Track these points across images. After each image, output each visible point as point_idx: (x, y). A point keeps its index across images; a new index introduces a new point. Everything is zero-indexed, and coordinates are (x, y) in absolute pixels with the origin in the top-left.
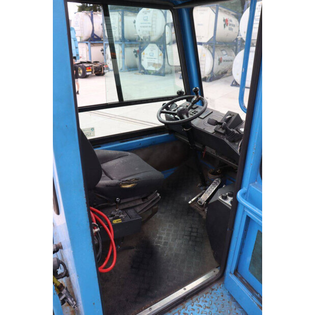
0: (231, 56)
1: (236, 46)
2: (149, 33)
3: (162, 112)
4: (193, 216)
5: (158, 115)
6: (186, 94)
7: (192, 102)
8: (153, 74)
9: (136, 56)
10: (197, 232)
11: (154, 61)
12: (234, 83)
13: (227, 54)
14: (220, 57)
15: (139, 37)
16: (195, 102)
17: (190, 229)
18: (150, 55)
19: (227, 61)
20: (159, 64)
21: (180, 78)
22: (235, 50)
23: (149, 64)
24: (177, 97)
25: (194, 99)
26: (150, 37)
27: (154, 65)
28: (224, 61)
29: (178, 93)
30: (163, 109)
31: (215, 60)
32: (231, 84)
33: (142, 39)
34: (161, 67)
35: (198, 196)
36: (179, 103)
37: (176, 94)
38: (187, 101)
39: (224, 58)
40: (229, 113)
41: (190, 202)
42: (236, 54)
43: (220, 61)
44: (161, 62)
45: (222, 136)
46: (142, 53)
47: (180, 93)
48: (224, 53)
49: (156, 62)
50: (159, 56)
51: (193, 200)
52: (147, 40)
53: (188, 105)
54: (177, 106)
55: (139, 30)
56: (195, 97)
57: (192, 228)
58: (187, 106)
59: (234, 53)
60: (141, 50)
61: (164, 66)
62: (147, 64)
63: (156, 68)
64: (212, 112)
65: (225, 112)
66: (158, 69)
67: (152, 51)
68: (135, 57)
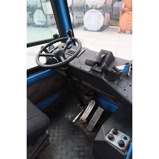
0: (82, 15)
1: (84, 9)
2: (36, 3)
3: (40, 55)
4: (78, 134)
5: (37, 59)
6: (60, 37)
7: (67, 43)
8: (41, 27)
9: (31, 17)
10: (84, 151)
11: (41, 19)
12: (85, 29)
13: (80, 14)
14: (76, 16)
15: (30, 5)
16: (69, 43)
17: (78, 149)
18: (39, 16)
19: (80, 17)
20: (44, 21)
21: (56, 28)
22: (83, 11)
23: (38, 21)
24: (54, 39)
25: (68, 41)
26: (36, 5)
27: (41, 22)
28: (79, 18)
29: (54, 36)
30: (41, 53)
31: (74, 17)
32: (83, 29)
33: (32, 7)
34: (45, 22)
35: (79, 114)
36: (55, 45)
37: (53, 37)
38: (62, 42)
39: (78, 16)
40: (103, 52)
41: (74, 121)
42: (84, 13)
43: (77, 17)
44: (45, 20)
45: (99, 75)
46: (34, 15)
47: (56, 36)
48: (78, 13)
49: (42, 20)
50: (43, 16)
51: (76, 119)
52: (35, 7)
53: (63, 45)
54: (54, 47)
55: (30, 1)
56: (69, 39)
57: (79, 147)
58: (63, 47)
59: (83, 14)
60: (33, 13)
61: (47, 22)
62: (37, 21)
63: (42, 23)
64: (85, 51)
65: (99, 51)
66: (43, 24)
67: (39, 14)
68: (29, 17)
